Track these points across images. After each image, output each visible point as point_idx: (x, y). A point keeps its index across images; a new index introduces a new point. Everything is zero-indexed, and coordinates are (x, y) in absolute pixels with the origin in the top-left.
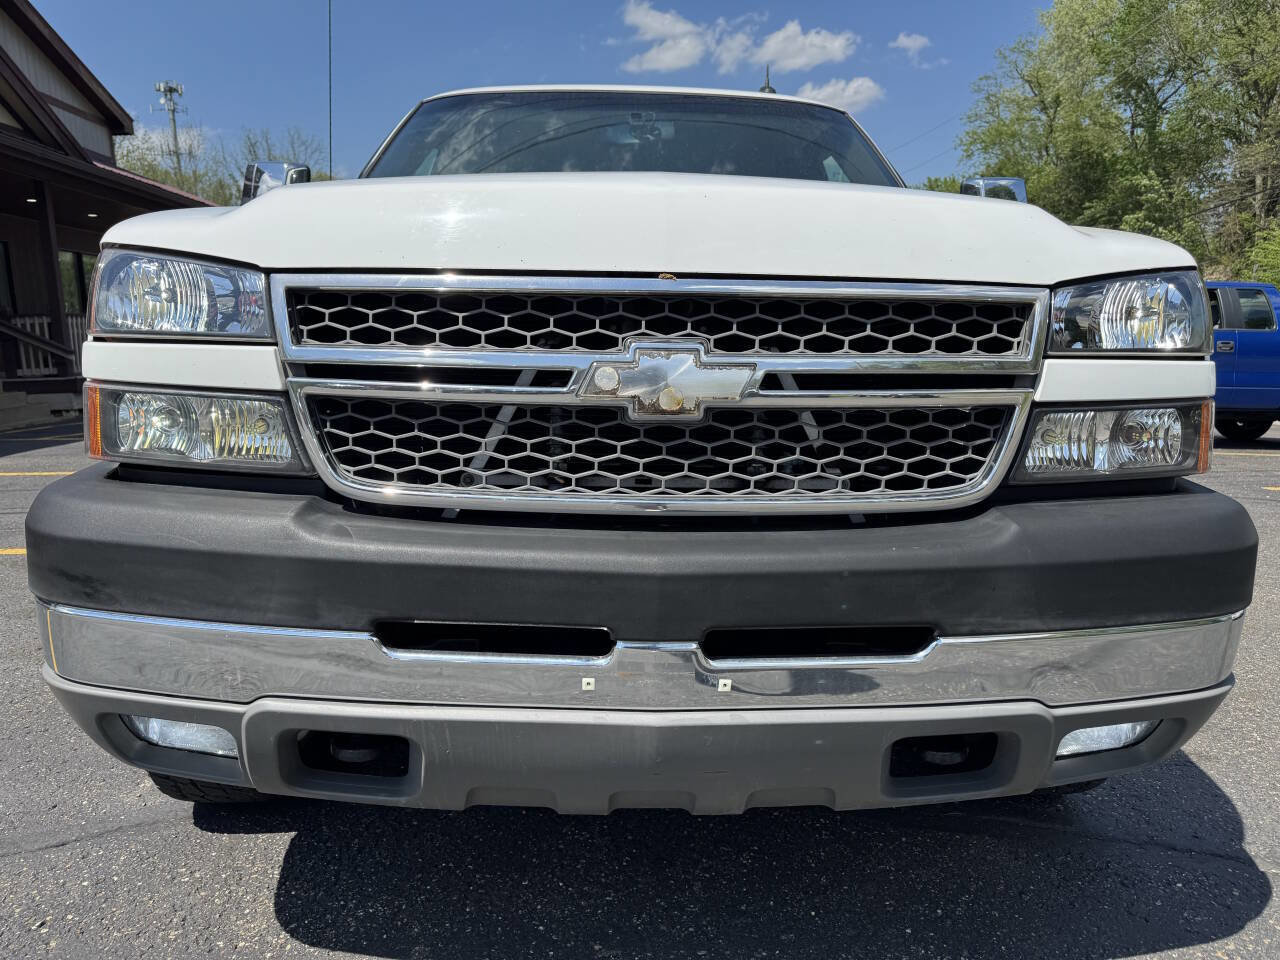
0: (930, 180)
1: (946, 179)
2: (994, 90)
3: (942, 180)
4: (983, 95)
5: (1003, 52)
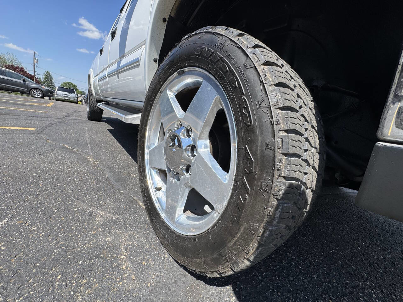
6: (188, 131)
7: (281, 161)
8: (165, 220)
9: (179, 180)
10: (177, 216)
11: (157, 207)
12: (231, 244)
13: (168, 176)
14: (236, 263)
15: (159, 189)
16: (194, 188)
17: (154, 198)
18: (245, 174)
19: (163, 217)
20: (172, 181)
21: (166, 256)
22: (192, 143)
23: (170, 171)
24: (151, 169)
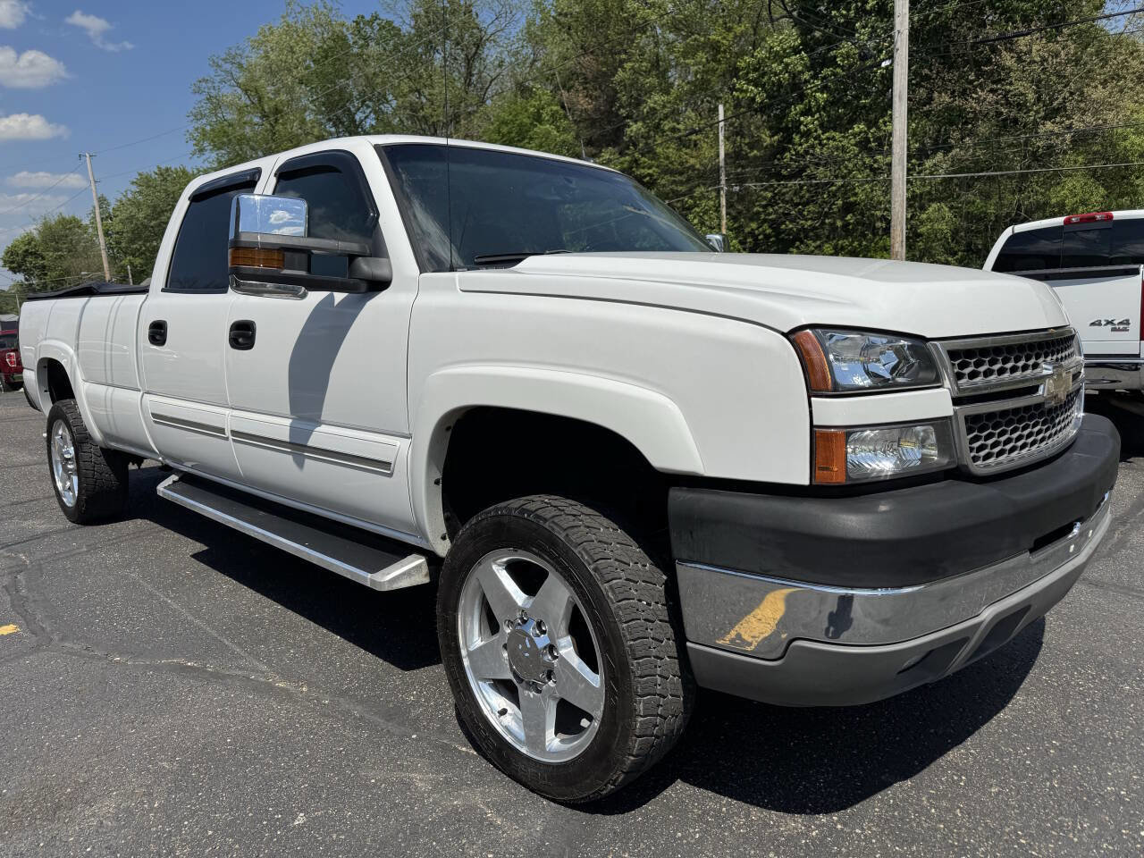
0: (159, 168)
1: (176, 169)
2: (213, 93)
3: (173, 169)
4: (204, 97)
5: (216, 61)
6: (539, 625)
7: (633, 665)
8: (529, 754)
9: (539, 692)
10: (547, 744)
11: (510, 741)
12: (614, 746)
13: (520, 689)
14: (624, 762)
15: (503, 712)
16: (562, 699)
17: (499, 729)
18: (611, 679)
19: (525, 752)
20: (529, 695)
21: (545, 803)
22: (548, 642)
23: (521, 681)
24: (480, 683)
